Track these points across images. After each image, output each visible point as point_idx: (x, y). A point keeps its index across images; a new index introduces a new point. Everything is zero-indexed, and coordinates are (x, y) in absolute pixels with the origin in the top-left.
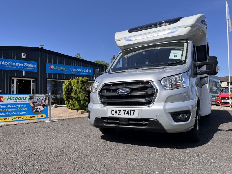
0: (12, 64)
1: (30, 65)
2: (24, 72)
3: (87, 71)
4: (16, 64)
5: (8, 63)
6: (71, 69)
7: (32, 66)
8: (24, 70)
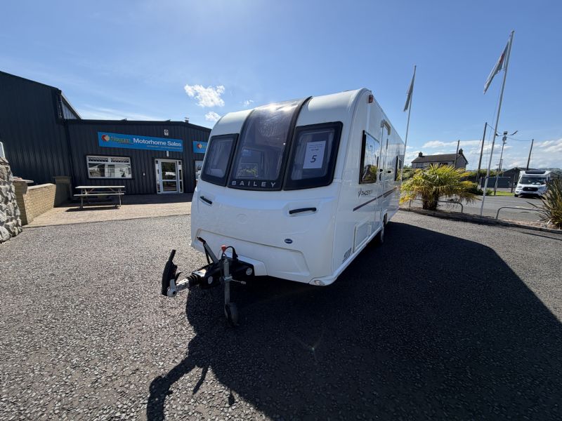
0: (154, 143)
1: (175, 144)
2: (168, 152)
4: (158, 143)
5: (149, 142)
7: (177, 145)
8: (167, 149)
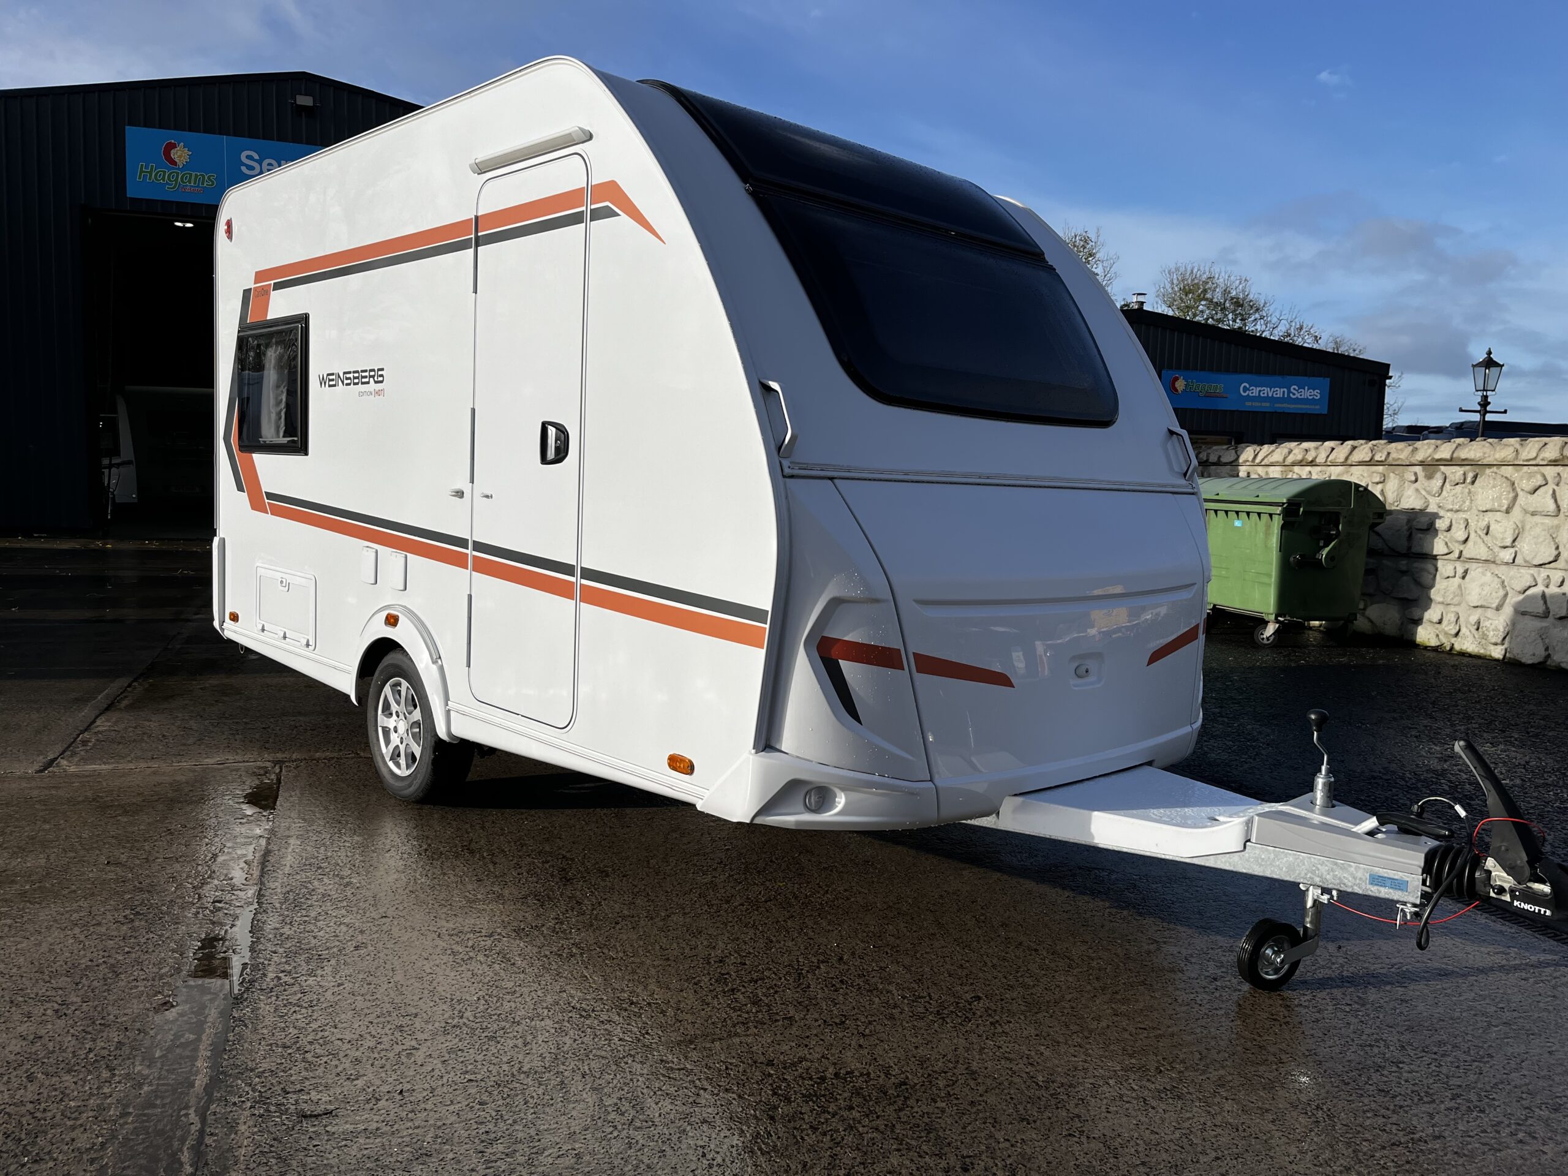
3: (1307, 393)
6: (1245, 389)
